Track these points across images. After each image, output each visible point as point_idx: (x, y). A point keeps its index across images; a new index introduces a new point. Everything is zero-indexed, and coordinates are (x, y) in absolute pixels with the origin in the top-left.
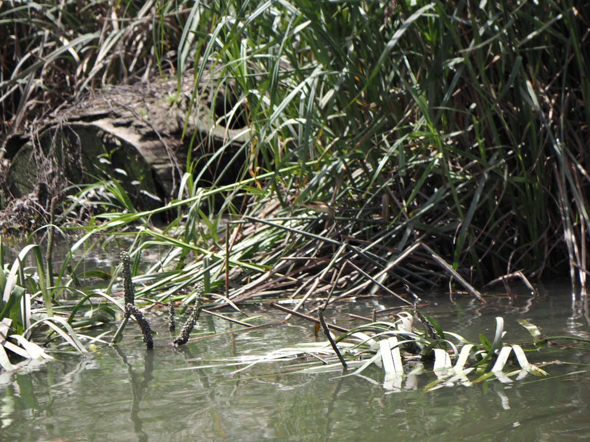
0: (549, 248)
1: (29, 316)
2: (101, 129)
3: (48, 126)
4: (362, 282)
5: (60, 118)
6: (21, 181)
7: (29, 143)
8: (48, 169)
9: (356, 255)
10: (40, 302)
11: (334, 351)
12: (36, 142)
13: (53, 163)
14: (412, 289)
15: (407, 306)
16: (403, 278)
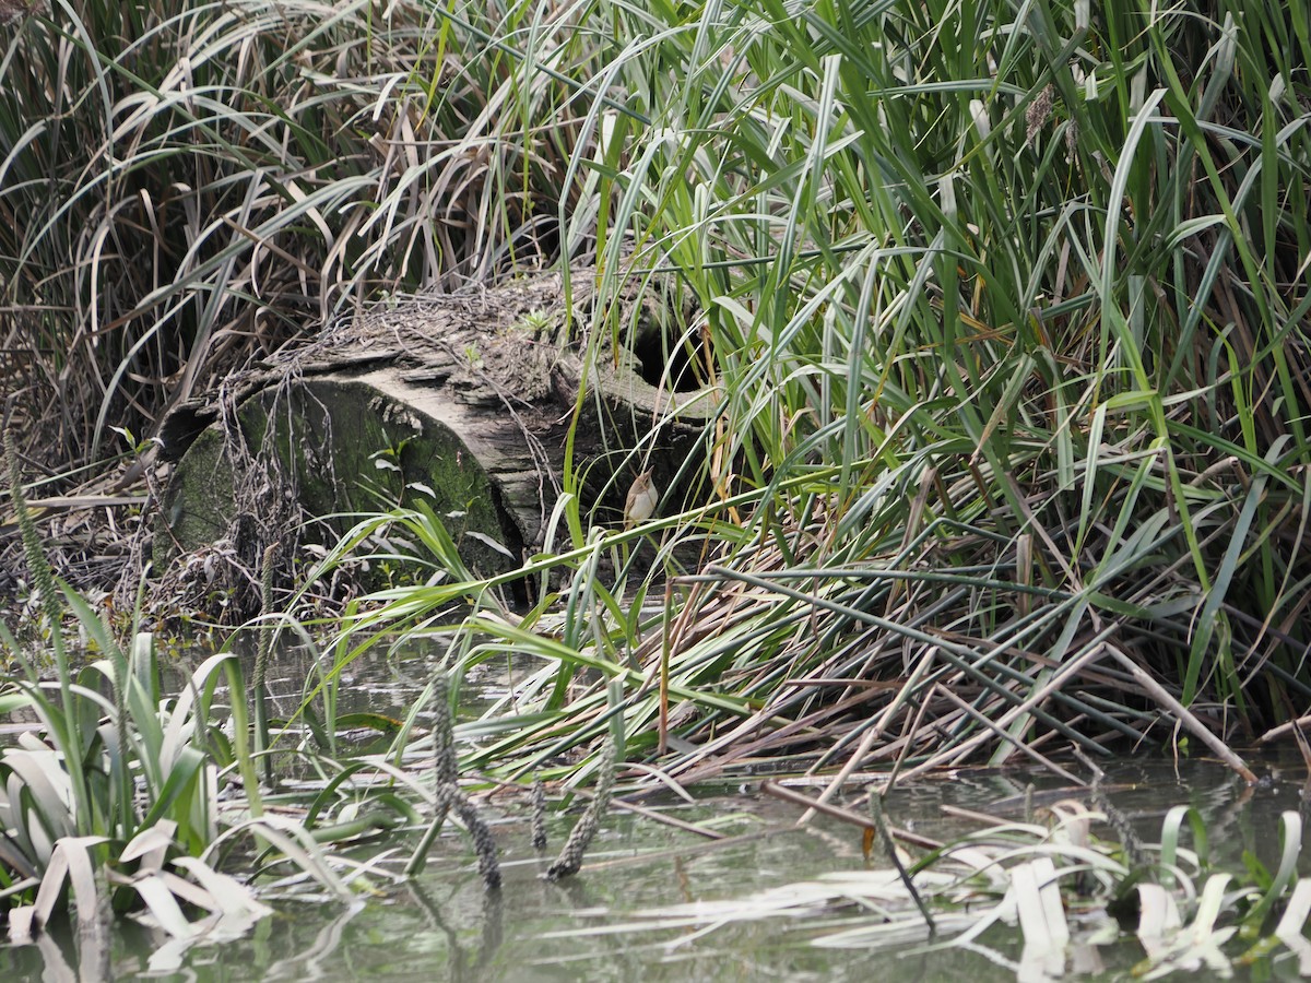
1: (214, 817)
2: (379, 393)
3: (259, 385)
4: (971, 735)
5: (284, 366)
6: (199, 511)
7: (215, 426)
8: (260, 484)
9: (961, 674)
10: (238, 786)
11: (906, 893)
12: (231, 421)
13: (271, 471)
14: (1087, 750)
15: (1075, 788)
16: (1066, 724)
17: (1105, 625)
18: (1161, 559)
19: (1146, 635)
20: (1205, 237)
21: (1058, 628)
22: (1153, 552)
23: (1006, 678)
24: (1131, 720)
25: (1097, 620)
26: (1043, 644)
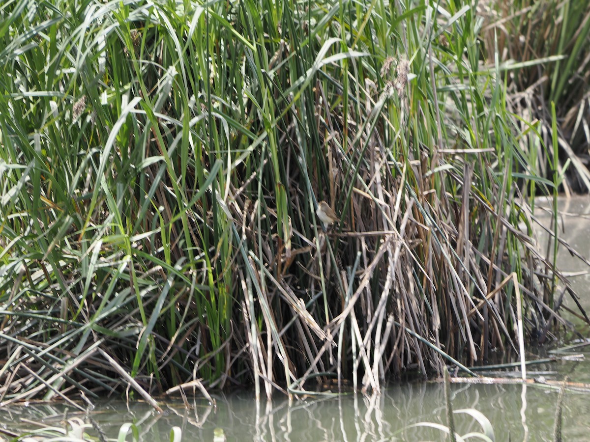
0: (232, 358)
4: (37, 386)
9: (32, 359)
14: (87, 395)
15: (81, 412)
16: (79, 383)
17: (99, 339)
18: (125, 311)
19: (117, 344)
20: (153, 167)
21: (78, 339)
22: (122, 307)
23: (53, 361)
24: (108, 382)
25: (95, 336)
26: (71, 346)
